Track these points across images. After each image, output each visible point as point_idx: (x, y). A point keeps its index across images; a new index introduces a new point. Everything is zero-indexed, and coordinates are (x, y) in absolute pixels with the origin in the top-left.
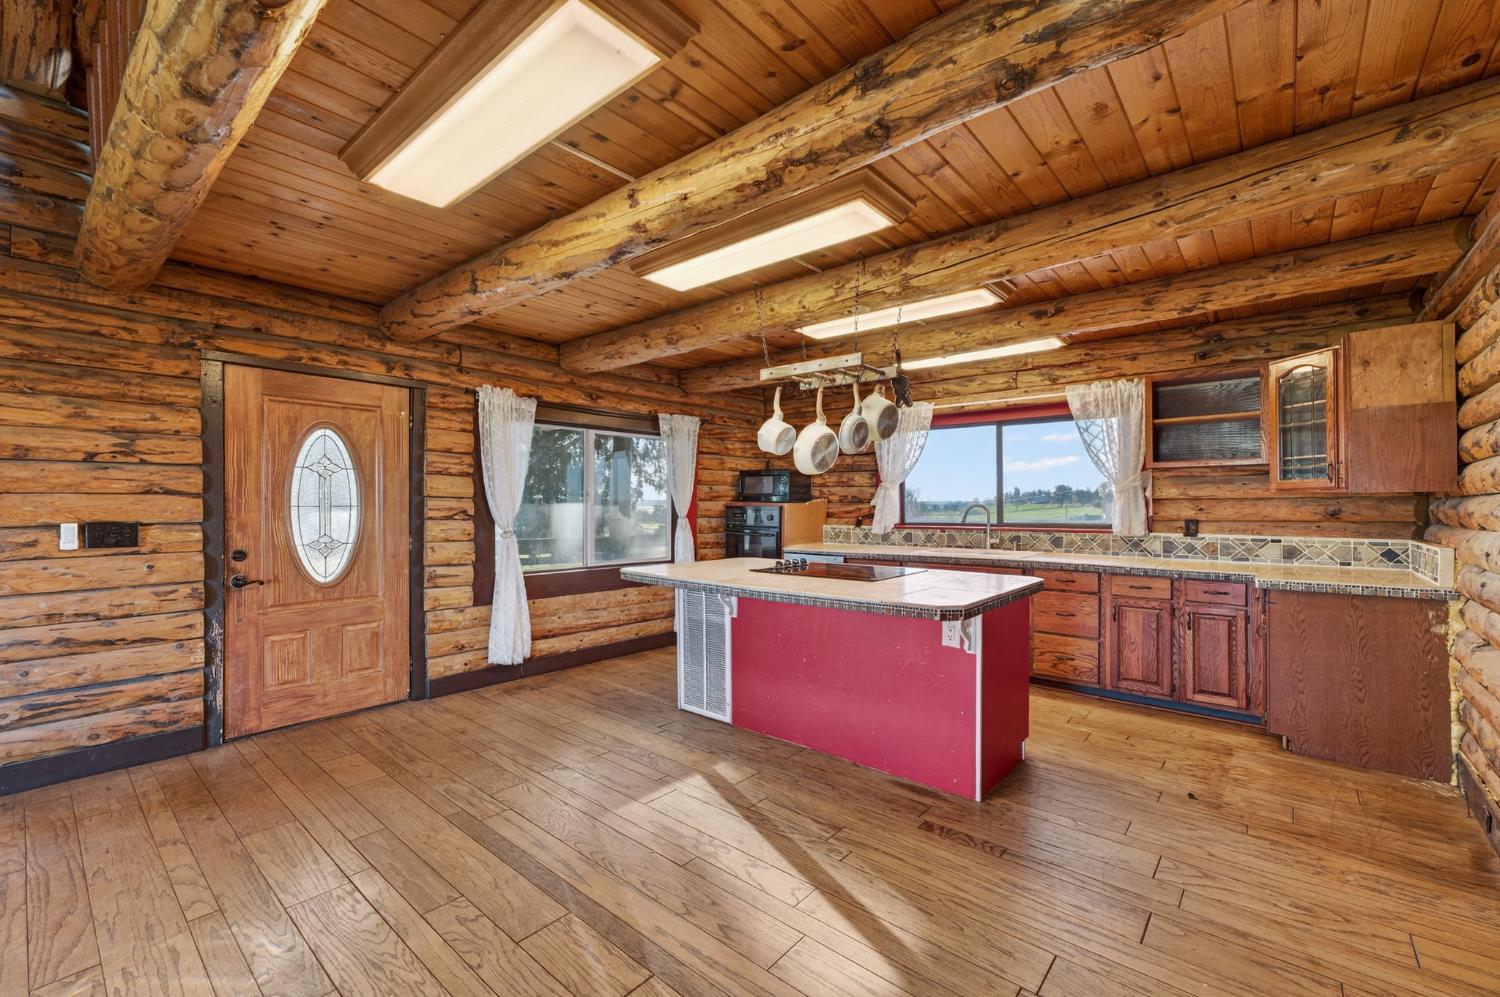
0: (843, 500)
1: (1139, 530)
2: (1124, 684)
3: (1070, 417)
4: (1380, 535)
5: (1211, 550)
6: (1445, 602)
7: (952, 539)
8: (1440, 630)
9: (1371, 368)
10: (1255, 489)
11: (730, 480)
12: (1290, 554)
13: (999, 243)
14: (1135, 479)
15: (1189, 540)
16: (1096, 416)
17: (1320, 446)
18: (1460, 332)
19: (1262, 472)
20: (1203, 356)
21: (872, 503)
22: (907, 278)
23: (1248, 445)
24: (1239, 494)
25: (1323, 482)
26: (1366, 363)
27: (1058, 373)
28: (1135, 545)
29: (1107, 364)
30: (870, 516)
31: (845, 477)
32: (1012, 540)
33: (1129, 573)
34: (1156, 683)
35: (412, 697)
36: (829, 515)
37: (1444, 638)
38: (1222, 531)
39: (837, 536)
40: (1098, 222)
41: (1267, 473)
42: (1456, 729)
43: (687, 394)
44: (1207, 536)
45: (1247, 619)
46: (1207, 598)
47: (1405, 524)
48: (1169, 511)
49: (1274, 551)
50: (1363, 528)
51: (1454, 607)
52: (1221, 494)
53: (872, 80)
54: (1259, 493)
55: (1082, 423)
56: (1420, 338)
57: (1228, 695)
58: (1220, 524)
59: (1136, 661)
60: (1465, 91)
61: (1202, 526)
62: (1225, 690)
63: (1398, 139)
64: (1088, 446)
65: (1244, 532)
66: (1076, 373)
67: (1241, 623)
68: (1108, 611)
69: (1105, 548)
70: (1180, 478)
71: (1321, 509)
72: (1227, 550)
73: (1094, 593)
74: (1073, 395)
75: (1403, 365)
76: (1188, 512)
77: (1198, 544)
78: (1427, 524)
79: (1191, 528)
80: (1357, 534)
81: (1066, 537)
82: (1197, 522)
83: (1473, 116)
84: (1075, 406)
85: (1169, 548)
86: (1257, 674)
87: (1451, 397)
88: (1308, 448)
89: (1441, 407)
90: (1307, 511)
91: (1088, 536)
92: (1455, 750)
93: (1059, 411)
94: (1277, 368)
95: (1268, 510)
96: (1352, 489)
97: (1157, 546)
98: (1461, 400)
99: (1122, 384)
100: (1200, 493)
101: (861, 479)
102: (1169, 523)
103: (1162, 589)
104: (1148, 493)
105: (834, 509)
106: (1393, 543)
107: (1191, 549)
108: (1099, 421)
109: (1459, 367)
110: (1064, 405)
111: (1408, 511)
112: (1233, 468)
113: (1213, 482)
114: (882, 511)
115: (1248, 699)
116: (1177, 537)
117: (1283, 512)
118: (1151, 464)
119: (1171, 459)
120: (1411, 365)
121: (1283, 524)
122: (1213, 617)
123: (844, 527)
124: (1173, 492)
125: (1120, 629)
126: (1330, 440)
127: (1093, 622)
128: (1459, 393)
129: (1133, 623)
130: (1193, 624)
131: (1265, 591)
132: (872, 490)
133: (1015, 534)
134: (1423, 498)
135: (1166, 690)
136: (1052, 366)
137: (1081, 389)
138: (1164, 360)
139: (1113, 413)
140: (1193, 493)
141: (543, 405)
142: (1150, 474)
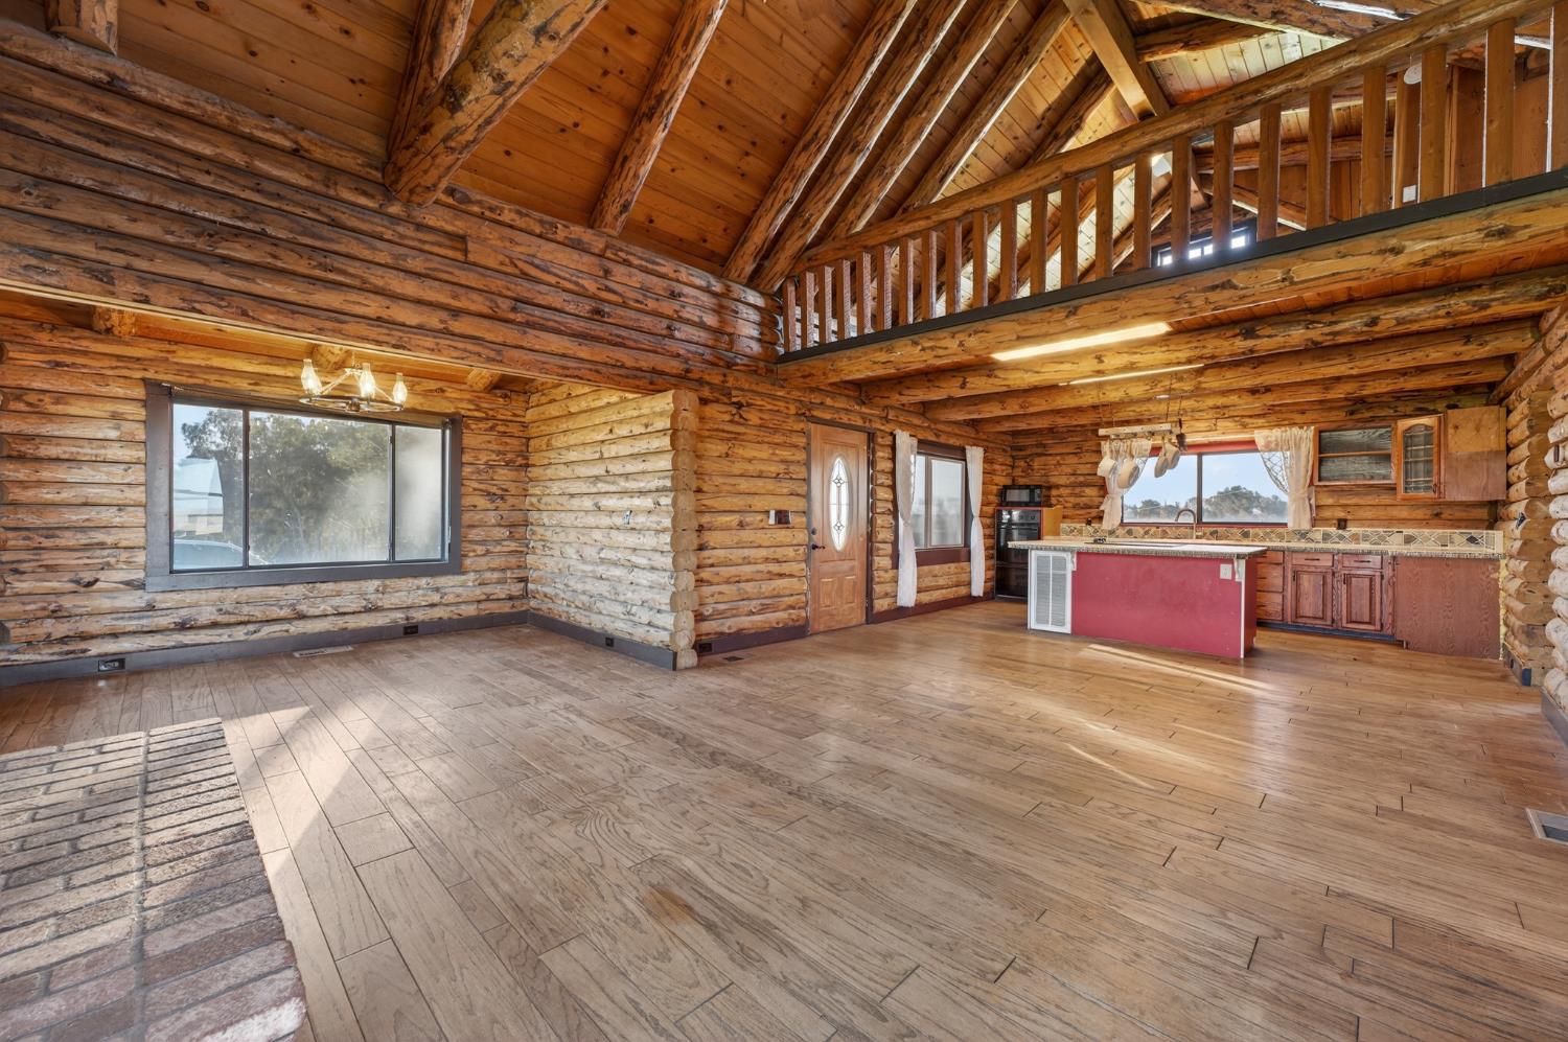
0: (1076, 506)
1: (1306, 525)
2: (1300, 620)
3: (1257, 450)
4: (1466, 528)
5: (1355, 538)
6: (1498, 560)
7: (1165, 532)
8: (1495, 576)
9: (1460, 430)
10: (1386, 499)
11: (995, 492)
12: (1409, 540)
13: (1259, 370)
14: (1303, 492)
15: (1340, 532)
16: (1276, 450)
17: (1429, 473)
18: (1509, 412)
19: (1392, 489)
20: (1352, 413)
21: (1102, 508)
22: (1200, 383)
23: (1383, 472)
24: (1376, 502)
25: (1431, 494)
26: (1456, 427)
27: (1247, 420)
28: (1303, 535)
29: (1284, 416)
30: (1100, 518)
31: (1077, 490)
32: (1211, 534)
33: (1303, 551)
34: (1322, 619)
35: (867, 622)
36: (1064, 517)
37: (1497, 580)
38: (1363, 526)
39: (1072, 531)
40: (1318, 364)
41: (1395, 489)
42: (1503, 629)
43: (977, 432)
44: (1353, 529)
45: (1382, 577)
46: (1357, 565)
47: (1481, 520)
48: (1327, 514)
49: (1399, 538)
50: (1456, 523)
51: (1503, 563)
52: (1362, 502)
53: (1249, 334)
54: (1388, 501)
55: (1266, 455)
56: (1488, 415)
57: (1369, 623)
58: (1361, 521)
59: (1310, 606)
60: (1494, 327)
61: (1349, 523)
62: (1367, 620)
63: (1465, 344)
64: (1269, 470)
65: (1379, 527)
66: (1261, 421)
67: (1378, 580)
68: (1290, 576)
69: (1281, 537)
70: (1334, 491)
71: (1429, 512)
72: (1366, 538)
73: (1278, 564)
74: (1260, 437)
75: (1478, 429)
76: (1342, 515)
77: (1346, 534)
78: (1496, 521)
79: (1342, 524)
80: (1452, 527)
81: (1252, 531)
82: (1345, 521)
83: (1497, 338)
84: (1260, 442)
85: (1326, 537)
86: (1388, 609)
87: (1503, 447)
88: (1422, 474)
89: (1497, 453)
90: (1420, 514)
91: (1268, 530)
92: (1502, 641)
93: (1250, 446)
94: (1404, 424)
95: (1395, 512)
96: (1447, 499)
97: (1319, 536)
98: (1509, 449)
99: (1295, 430)
100: (1349, 502)
101: (1091, 492)
102: (1325, 521)
103: (1326, 561)
104: (1313, 501)
105: (1069, 512)
106: (1474, 532)
107: (1342, 538)
108: (1279, 454)
109: (1508, 431)
110: (1252, 442)
111: (1483, 513)
112: (1371, 486)
113: (1357, 494)
114: (1109, 514)
115: (1382, 625)
116: (1333, 530)
117: (1404, 513)
118: (1317, 483)
119: (1330, 480)
120: (1482, 429)
121: (1404, 521)
122: (1359, 576)
123: (1078, 526)
124: (1330, 501)
125: (1298, 586)
126: (1435, 468)
127: (1279, 582)
128: (1508, 445)
129: (1307, 582)
130: (1347, 580)
131: (1394, 558)
132: (1100, 499)
133: (1212, 529)
134: (1493, 504)
135: (1329, 622)
136: (1243, 416)
137: (1266, 432)
138: (1325, 414)
139: (1288, 449)
140: (1342, 502)
141: (920, 442)
142: (1313, 488)
